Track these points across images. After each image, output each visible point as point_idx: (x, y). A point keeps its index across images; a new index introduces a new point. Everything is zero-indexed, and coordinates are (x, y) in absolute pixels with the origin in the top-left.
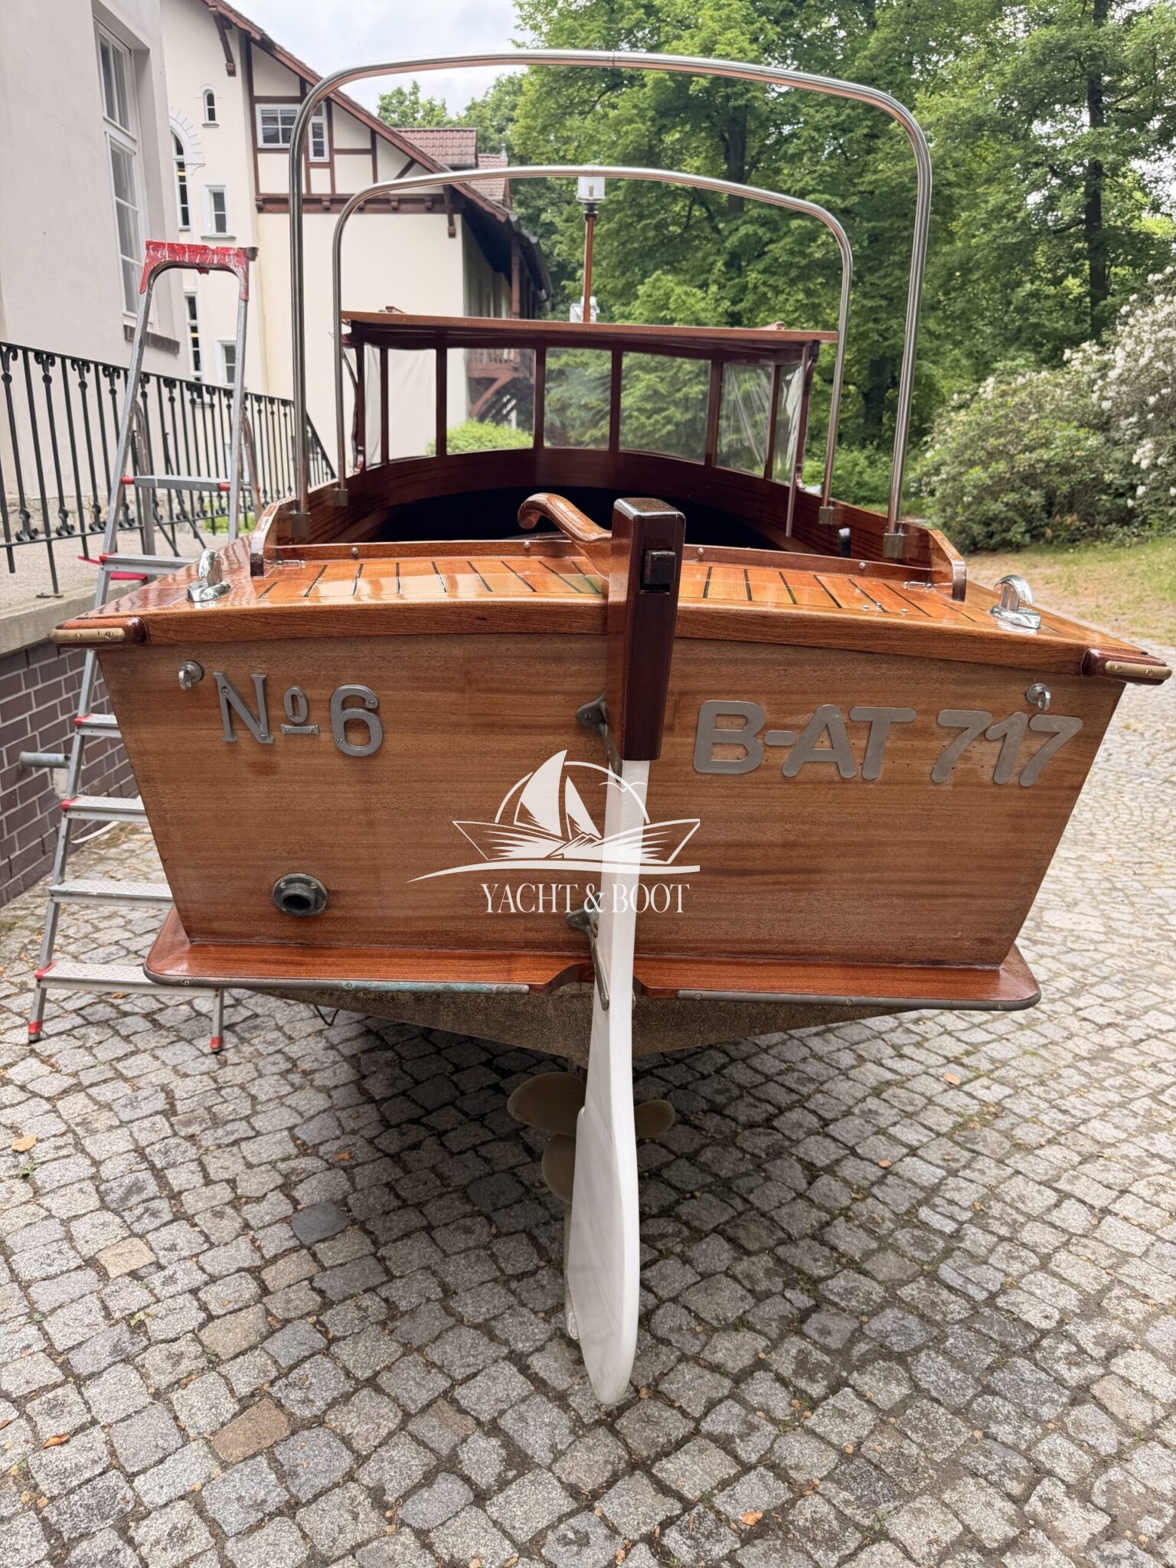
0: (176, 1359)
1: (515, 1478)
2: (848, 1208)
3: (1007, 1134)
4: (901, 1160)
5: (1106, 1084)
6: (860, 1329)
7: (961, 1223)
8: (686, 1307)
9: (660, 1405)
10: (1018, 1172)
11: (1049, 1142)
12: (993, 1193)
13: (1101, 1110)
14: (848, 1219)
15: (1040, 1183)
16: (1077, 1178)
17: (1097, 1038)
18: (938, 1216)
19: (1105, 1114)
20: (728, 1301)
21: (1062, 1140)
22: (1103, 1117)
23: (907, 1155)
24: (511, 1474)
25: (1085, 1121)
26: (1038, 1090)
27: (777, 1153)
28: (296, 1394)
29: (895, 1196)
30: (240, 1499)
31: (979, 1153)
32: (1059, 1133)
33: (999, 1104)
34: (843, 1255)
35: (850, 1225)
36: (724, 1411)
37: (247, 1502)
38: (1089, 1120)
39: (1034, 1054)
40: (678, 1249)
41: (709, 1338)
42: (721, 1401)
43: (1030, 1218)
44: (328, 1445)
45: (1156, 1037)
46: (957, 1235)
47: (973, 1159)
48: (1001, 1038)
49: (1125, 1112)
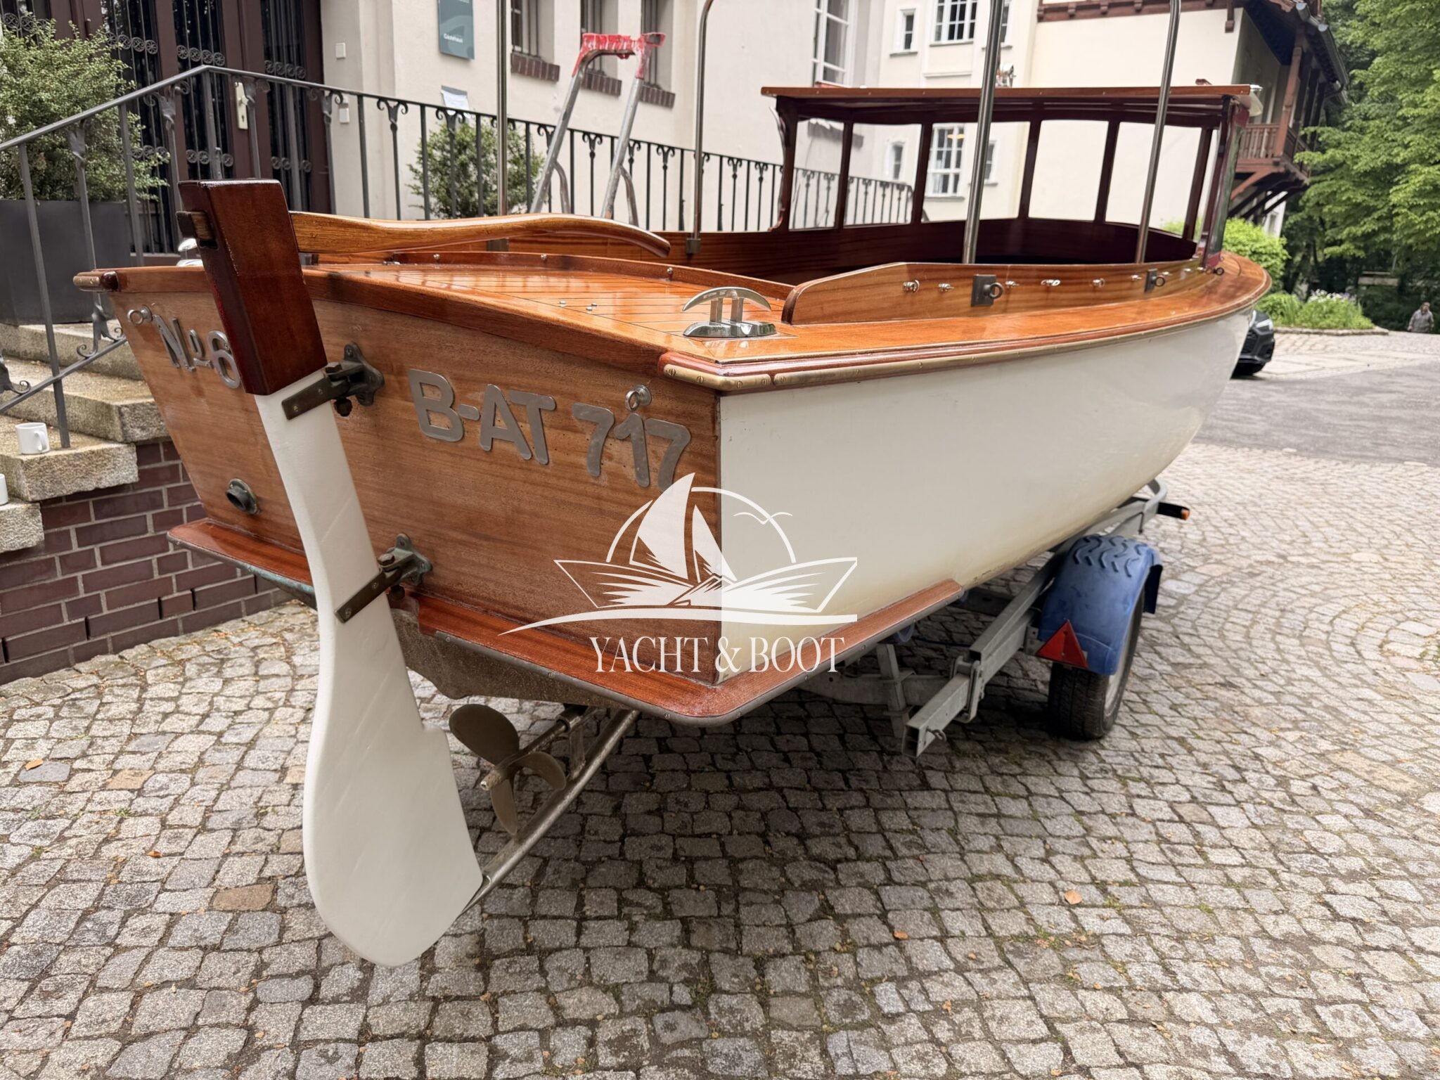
0: (258, 839)
1: (346, 1002)
2: (817, 953)
3: (1066, 964)
4: (922, 939)
5: (1263, 970)
6: (700, 1040)
7: (910, 1010)
8: (588, 959)
9: (487, 1009)
10: (1032, 998)
11: (1110, 990)
12: (979, 1005)
13: (1220, 987)
14: (808, 960)
15: (1042, 1016)
16: (1094, 1030)
17: (1312, 926)
18: (896, 996)
19: (1219, 994)
20: (627, 969)
21: (1126, 994)
22: (1209, 996)
23: (935, 938)
24: (345, 998)
25: (1183, 990)
26: (1164, 945)
27: (810, 886)
28: (290, 890)
29: (873, 964)
30: (195, 930)
31: (1011, 965)
32: (1132, 987)
33: (1098, 937)
34: (763, 984)
35: (802, 967)
36: (523, 1037)
37: (198, 934)
38: (1188, 991)
39: (1210, 912)
40: (636, 918)
41: (581, 985)
42: (531, 1030)
43: (989, 1036)
44: (270, 927)
45: (1403, 953)
46: (892, 1018)
47: (999, 968)
48: (1189, 884)
49: (1250, 1002)
